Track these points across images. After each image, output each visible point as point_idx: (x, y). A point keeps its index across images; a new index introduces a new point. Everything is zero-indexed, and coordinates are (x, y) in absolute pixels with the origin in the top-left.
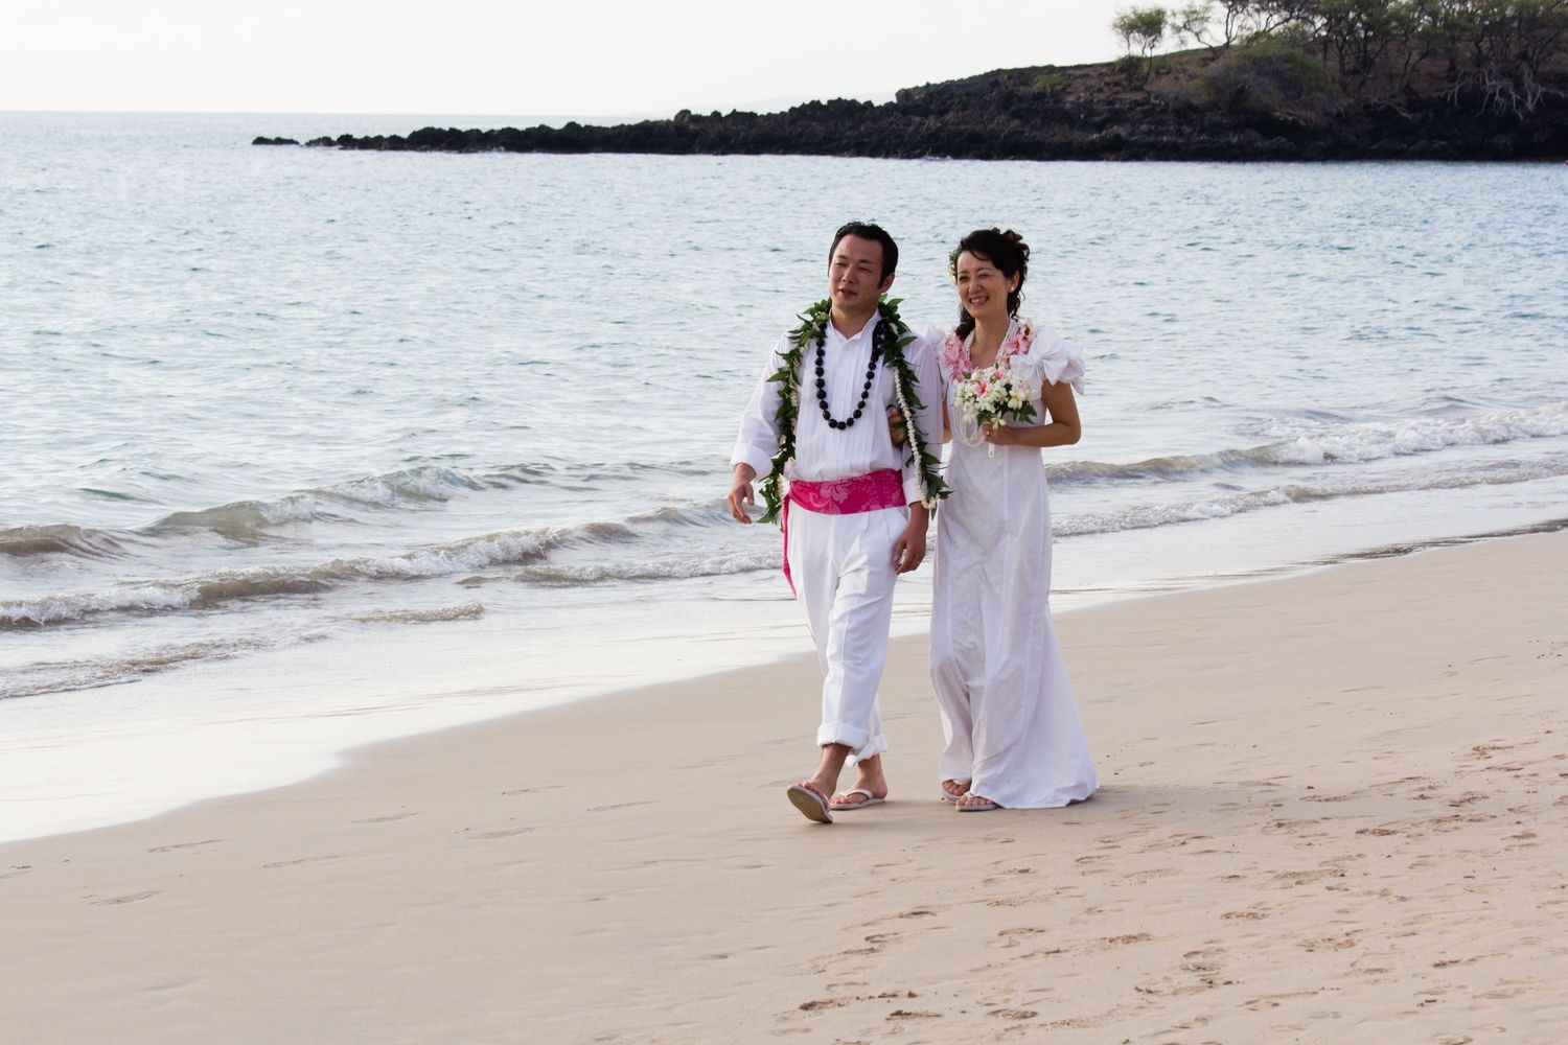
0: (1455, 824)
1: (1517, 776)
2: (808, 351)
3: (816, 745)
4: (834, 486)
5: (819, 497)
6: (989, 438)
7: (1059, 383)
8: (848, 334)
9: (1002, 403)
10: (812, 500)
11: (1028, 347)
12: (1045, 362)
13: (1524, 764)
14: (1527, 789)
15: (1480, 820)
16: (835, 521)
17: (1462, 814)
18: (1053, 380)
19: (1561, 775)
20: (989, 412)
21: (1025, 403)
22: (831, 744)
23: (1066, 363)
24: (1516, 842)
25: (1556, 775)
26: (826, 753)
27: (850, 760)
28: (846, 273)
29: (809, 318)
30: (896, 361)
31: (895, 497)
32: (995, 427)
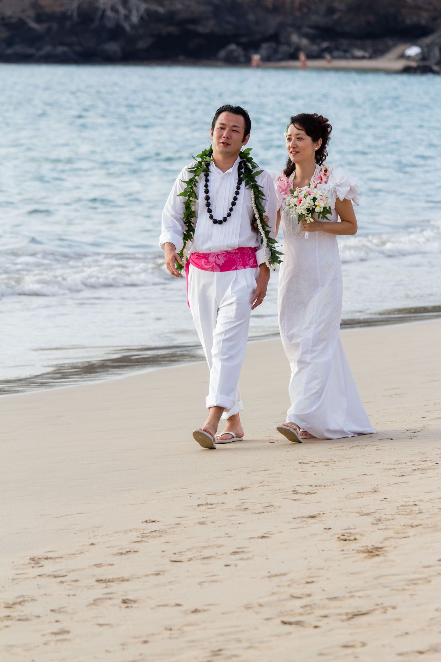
0: (6, 623)
1: (62, 582)
2: (200, 179)
3: (205, 406)
4: (217, 255)
5: (208, 262)
6: (304, 229)
7: (345, 200)
8: (224, 170)
9: (311, 209)
10: (203, 264)
11: (327, 179)
12: (337, 187)
13: (69, 572)
14: (68, 593)
15: (27, 620)
16: (217, 275)
17: (12, 615)
18: (341, 199)
19: (98, 581)
20: (304, 215)
21: (324, 208)
22: (215, 407)
23: (349, 188)
24: (54, 638)
25: (93, 582)
26: (212, 411)
27: (225, 416)
28: (225, 133)
29: (200, 160)
30: (252, 185)
31: (251, 262)
32: (308, 222)
